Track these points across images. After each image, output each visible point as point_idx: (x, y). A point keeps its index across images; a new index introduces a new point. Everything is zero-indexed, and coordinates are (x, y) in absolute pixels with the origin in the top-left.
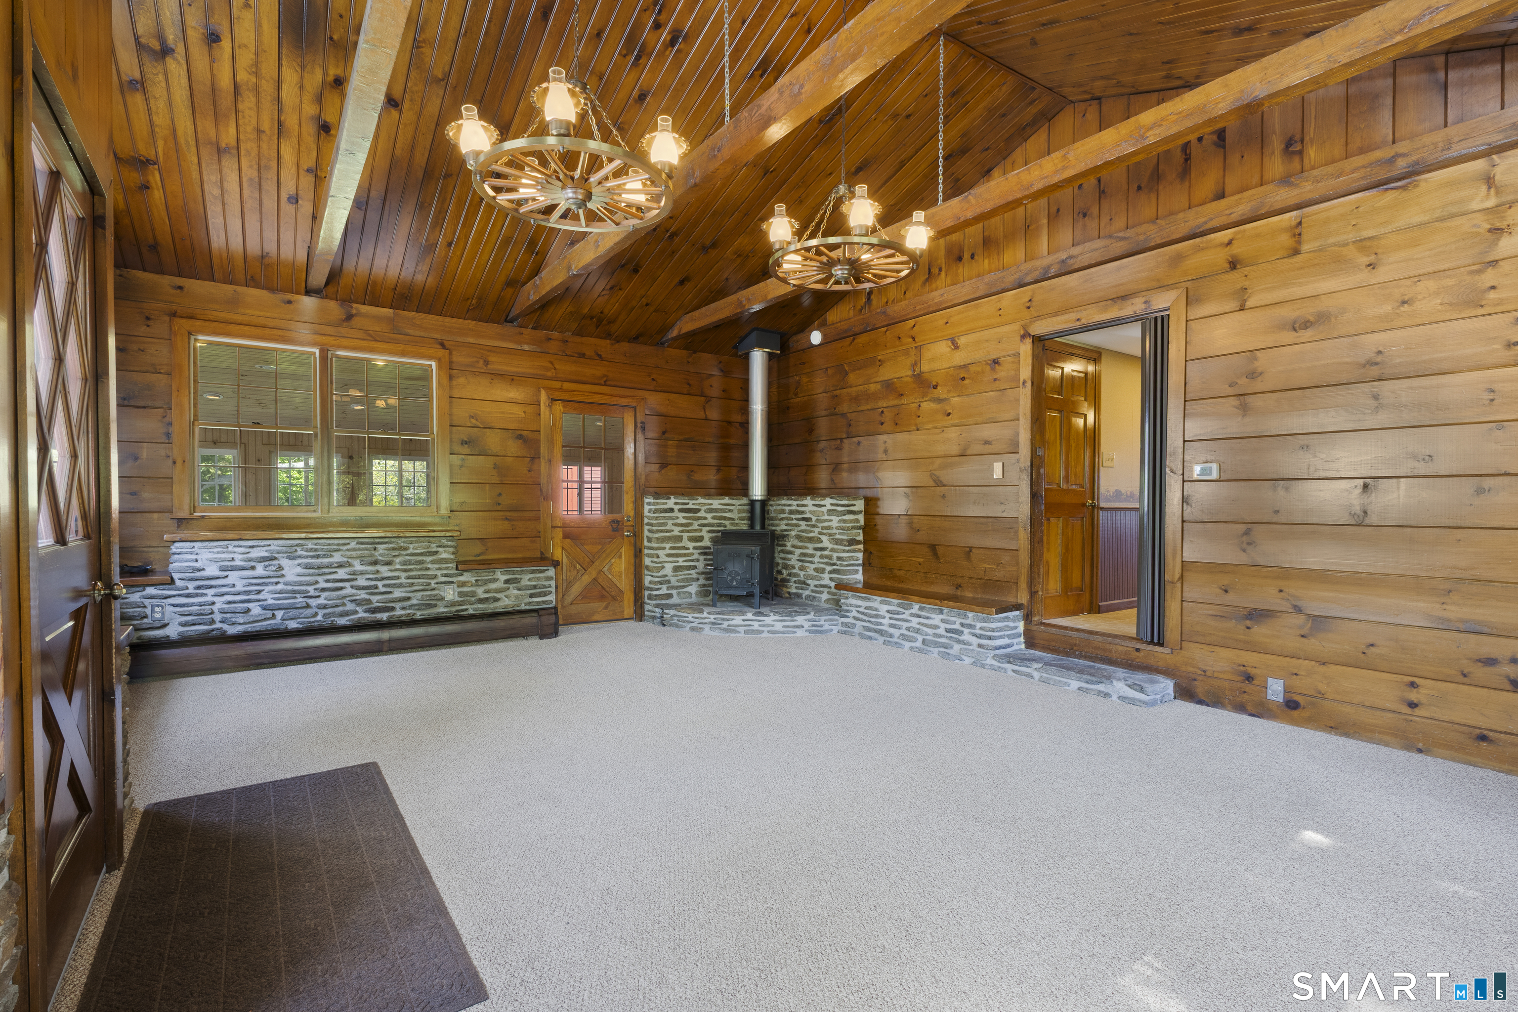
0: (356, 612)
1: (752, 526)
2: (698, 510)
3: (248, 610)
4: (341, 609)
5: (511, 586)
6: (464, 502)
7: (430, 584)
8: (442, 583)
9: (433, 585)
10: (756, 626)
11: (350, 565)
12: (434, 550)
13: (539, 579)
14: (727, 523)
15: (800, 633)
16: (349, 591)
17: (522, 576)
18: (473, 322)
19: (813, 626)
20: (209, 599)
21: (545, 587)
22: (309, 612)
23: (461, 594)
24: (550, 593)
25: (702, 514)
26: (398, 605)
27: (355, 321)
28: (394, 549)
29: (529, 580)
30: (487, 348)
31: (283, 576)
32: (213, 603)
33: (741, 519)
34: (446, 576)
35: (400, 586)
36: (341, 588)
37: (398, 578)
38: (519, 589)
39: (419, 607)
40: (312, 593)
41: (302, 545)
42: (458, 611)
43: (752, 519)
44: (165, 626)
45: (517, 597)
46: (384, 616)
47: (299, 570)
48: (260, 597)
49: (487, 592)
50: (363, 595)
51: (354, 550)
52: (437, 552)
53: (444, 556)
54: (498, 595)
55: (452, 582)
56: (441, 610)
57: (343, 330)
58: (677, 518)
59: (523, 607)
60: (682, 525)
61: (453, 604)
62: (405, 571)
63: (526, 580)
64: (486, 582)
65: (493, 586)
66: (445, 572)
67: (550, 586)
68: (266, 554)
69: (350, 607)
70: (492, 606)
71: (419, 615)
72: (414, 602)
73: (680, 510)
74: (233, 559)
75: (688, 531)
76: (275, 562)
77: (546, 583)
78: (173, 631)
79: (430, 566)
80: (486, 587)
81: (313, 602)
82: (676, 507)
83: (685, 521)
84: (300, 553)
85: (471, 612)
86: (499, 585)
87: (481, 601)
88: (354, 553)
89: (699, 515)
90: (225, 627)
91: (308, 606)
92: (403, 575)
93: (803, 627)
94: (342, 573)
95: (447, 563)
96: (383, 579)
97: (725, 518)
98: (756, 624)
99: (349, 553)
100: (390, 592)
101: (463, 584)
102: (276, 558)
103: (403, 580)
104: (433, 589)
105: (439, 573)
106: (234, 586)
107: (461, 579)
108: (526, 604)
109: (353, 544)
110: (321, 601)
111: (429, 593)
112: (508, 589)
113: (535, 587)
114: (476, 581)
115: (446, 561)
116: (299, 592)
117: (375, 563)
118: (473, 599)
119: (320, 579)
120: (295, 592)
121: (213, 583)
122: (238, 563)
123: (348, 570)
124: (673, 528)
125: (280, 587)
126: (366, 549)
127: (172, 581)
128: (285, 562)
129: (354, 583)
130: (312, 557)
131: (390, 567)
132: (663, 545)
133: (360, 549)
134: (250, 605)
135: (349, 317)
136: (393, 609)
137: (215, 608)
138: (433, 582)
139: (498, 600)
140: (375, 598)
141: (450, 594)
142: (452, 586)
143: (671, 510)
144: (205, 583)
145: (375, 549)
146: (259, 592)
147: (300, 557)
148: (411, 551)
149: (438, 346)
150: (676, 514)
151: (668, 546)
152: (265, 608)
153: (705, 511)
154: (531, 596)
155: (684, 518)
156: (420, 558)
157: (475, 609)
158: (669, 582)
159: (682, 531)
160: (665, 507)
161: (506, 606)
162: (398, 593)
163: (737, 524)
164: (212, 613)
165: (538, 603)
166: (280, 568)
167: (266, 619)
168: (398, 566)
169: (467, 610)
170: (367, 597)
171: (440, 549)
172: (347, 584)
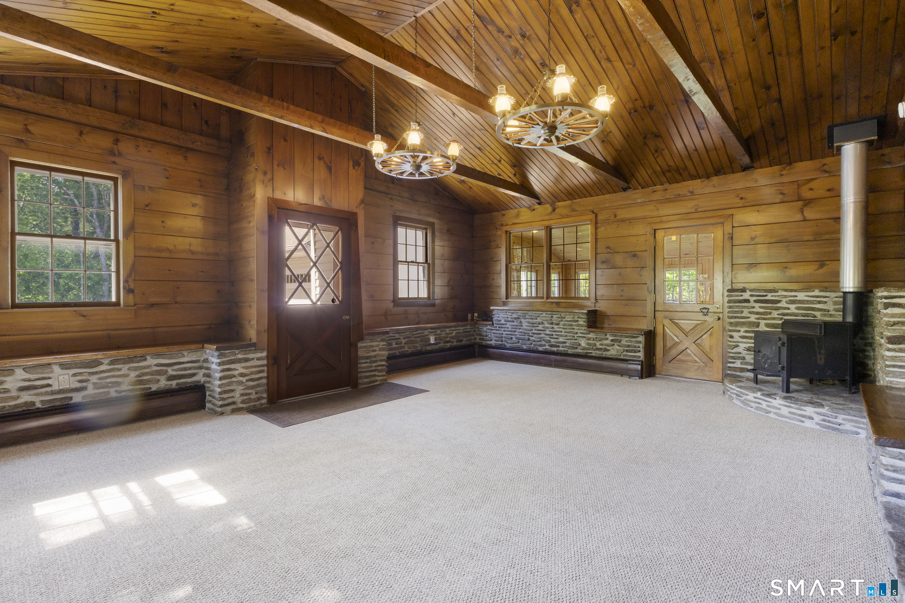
0: (545, 345)
1: (844, 316)
2: (779, 302)
3: (512, 338)
4: (540, 343)
5: (616, 344)
6: (603, 295)
7: (574, 337)
8: (579, 337)
9: (576, 338)
10: (764, 405)
11: (543, 323)
12: (577, 319)
13: (631, 341)
14: (818, 314)
15: (808, 424)
16: (542, 335)
17: (622, 339)
18: (608, 195)
19: (824, 420)
20: (502, 332)
21: (635, 347)
22: (529, 342)
23: (588, 344)
24: (640, 351)
25: (783, 304)
26: (561, 345)
27: (557, 211)
28: (559, 317)
29: (626, 341)
30: (616, 207)
31: (522, 326)
32: (502, 334)
33: (836, 310)
34: (581, 333)
35: (561, 336)
36: (540, 334)
37: (561, 332)
38: (619, 346)
39: (569, 347)
40: (530, 334)
41: (527, 313)
42: (586, 353)
43: (844, 310)
44: (491, 340)
45: (618, 350)
46: (555, 349)
47: (527, 324)
48: (515, 333)
49: (601, 345)
50: (547, 338)
51: (544, 317)
52: (578, 321)
53: (581, 323)
54: (608, 348)
55: (585, 337)
56: (579, 351)
57: (552, 216)
58: (754, 307)
59: (622, 357)
60: (757, 313)
61: (584, 349)
62: (564, 329)
63: (624, 341)
64: (601, 340)
65: (605, 342)
66: (582, 331)
67: (639, 347)
68: (517, 316)
69: (543, 343)
70: (604, 353)
71: (570, 351)
72: (567, 344)
73: (756, 301)
74: (508, 317)
75: (765, 319)
76: (520, 320)
77: (637, 345)
78: (493, 343)
79: (575, 327)
80: (601, 342)
81: (531, 338)
82: (752, 299)
83: (762, 310)
84: (527, 317)
85: (593, 354)
86: (608, 342)
87: (598, 349)
88: (544, 318)
89: (779, 305)
90: (506, 344)
91: (529, 339)
92: (564, 330)
93: (813, 419)
94: (540, 327)
95: (582, 327)
96: (555, 332)
97: (813, 309)
98: (764, 404)
99: (543, 318)
100: (558, 338)
101: (589, 339)
102: (519, 318)
103: (563, 333)
104: (576, 339)
105: (579, 331)
106: (508, 328)
107: (589, 336)
108: (624, 355)
109: (544, 315)
110: (533, 338)
111: (574, 341)
112: (614, 345)
113: (629, 346)
114: (596, 338)
115: (582, 326)
116: (526, 333)
117: (552, 324)
118: (594, 348)
119: (533, 329)
120: (524, 333)
121: (503, 326)
122: (510, 319)
123: (543, 325)
124: (749, 315)
125: (521, 330)
126: (549, 317)
127: (493, 324)
128: (523, 320)
129: (545, 332)
130: (530, 319)
131: (558, 326)
132: (738, 328)
133: (546, 317)
134: (513, 336)
135: (554, 210)
136: (559, 346)
137: (504, 335)
138: (576, 336)
139: (608, 350)
140: (552, 340)
141: (583, 343)
142: (585, 339)
143: (748, 301)
144: (501, 326)
145: (552, 317)
146: (515, 331)
147: (527, 318)
148: (566, 319)
149: (591, 213)
150: (752, 304)
151: (743, 329)
152: (516, 338)
153: (786, 302)
154: (627, 351)
155: (760, 307)
156: (571, 323)
157: (595, 353)
158: (744, 358)
159: (758, 319)
160: (741, 298)
161: (611, 355)
162: (561, 339)
163: (831, 315)
164: (502, 337)
165: (630, 356)
166: (521, 322)
167: (516, 343)
168: (562, 326)
169: (591, 353)
170: (549, 339)
171: (579, 319)
172: (542, 332)
